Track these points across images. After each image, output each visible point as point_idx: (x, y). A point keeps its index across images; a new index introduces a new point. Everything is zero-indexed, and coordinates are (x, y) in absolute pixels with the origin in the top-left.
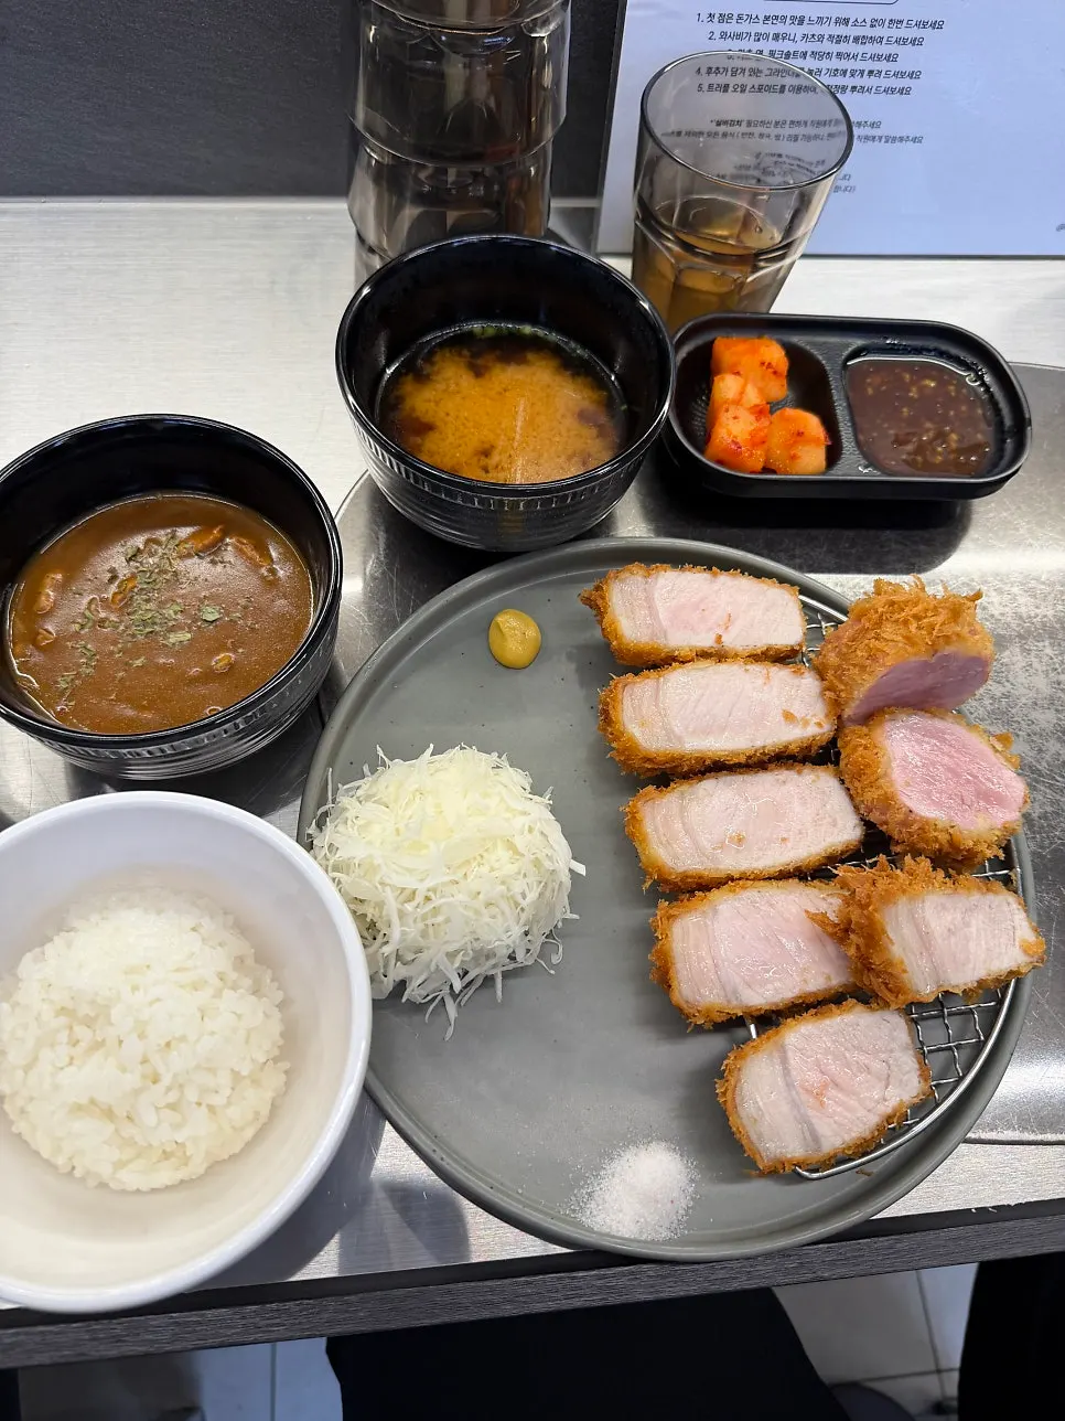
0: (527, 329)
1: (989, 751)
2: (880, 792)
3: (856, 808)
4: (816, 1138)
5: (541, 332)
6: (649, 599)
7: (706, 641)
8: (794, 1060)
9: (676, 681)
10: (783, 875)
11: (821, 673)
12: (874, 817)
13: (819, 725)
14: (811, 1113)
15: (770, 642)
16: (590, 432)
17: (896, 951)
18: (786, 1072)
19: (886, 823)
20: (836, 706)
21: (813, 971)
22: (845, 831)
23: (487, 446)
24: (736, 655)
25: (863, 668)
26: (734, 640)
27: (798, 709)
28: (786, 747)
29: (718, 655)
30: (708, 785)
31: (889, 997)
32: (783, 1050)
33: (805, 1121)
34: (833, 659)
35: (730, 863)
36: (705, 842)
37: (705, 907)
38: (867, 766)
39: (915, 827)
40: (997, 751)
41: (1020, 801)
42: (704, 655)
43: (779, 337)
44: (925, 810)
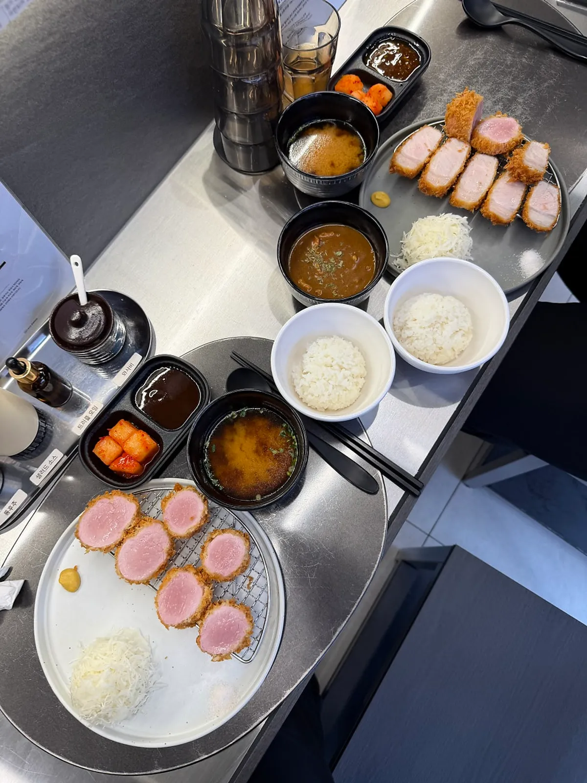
0: (301, 129)
1: (499, 118)
2: (495, 146)
3: (491, 155)
4: (552, 216)
5: (304, 126)
6: (406, 157)
7: (427, 154)
8: (535, 208)
9: (433, 167)
10: (494, 181)
11: (454, 136)
12: (497, 152)
13: (467, 147)
14: (547, 213)
15: (438, 140)
16: (344, 137)
17: (533, 169)
18: (537, 211)
19: (501, 151)
20: (465, 140)
21: (519, 191)
22: (494, 162)
23: (331, 163)
24: (435, 151)
25: (466, 125)
26: (432, 147)
27: (460, 148)
28: (467, 157)
29: (432, 155)
30: (462, 180)
31: (539, 178)
32: (532, 208)
33: (549, 215)
34: (454, 131)
35: (484, 190)
36: (475, 191)
37: (490, 201)
38: (487, 144)
39: (508, 145)
40: (500, 117)
41: (515, 122)
42: (430, 157)
43: (345, 73)
44: (506, 141)
